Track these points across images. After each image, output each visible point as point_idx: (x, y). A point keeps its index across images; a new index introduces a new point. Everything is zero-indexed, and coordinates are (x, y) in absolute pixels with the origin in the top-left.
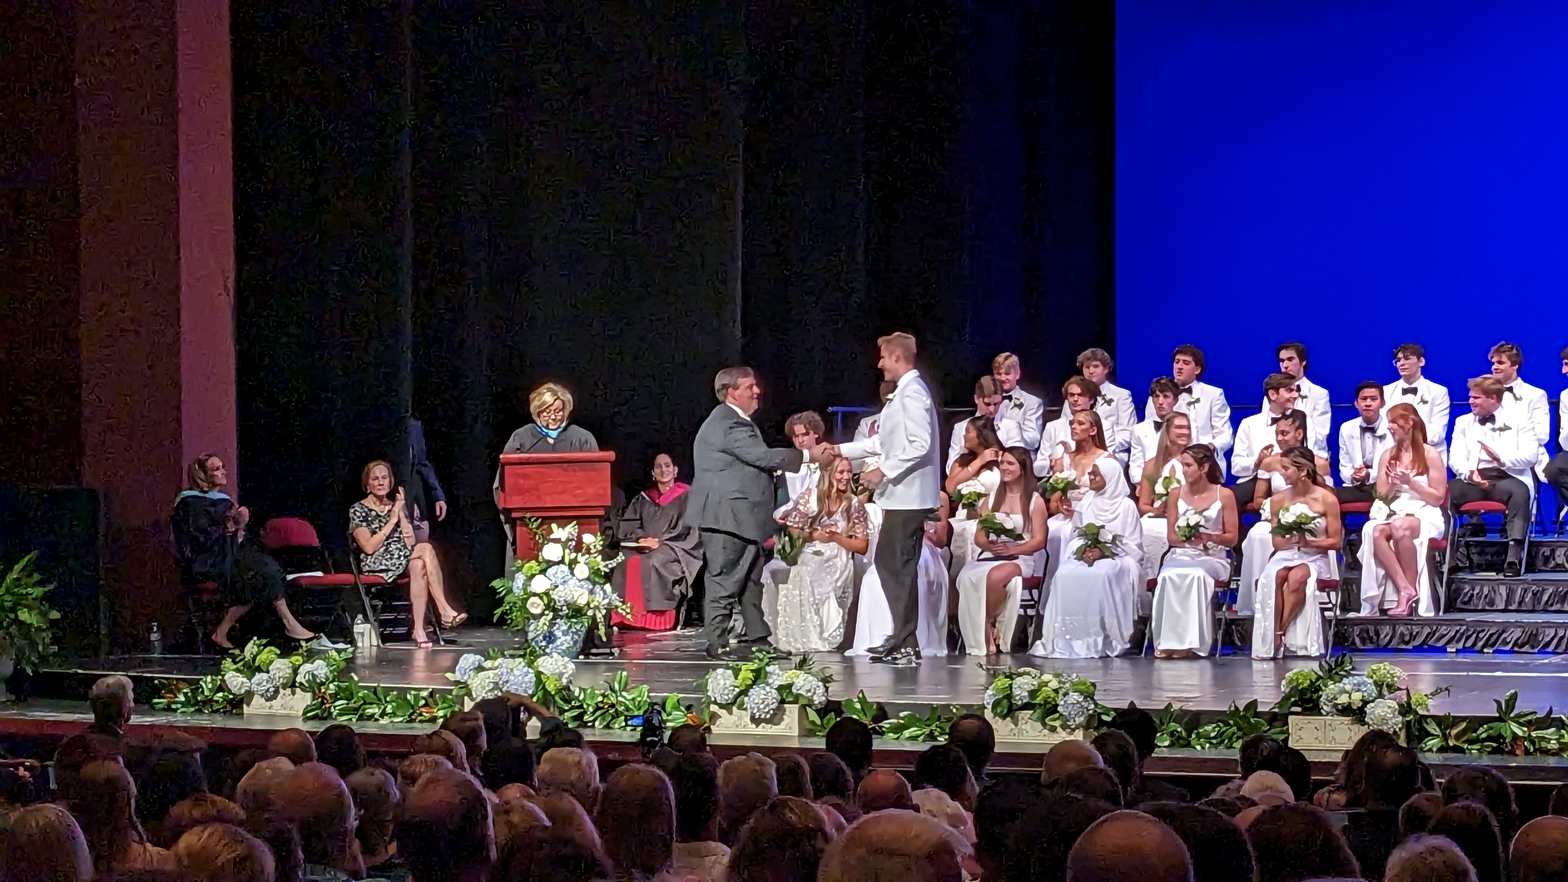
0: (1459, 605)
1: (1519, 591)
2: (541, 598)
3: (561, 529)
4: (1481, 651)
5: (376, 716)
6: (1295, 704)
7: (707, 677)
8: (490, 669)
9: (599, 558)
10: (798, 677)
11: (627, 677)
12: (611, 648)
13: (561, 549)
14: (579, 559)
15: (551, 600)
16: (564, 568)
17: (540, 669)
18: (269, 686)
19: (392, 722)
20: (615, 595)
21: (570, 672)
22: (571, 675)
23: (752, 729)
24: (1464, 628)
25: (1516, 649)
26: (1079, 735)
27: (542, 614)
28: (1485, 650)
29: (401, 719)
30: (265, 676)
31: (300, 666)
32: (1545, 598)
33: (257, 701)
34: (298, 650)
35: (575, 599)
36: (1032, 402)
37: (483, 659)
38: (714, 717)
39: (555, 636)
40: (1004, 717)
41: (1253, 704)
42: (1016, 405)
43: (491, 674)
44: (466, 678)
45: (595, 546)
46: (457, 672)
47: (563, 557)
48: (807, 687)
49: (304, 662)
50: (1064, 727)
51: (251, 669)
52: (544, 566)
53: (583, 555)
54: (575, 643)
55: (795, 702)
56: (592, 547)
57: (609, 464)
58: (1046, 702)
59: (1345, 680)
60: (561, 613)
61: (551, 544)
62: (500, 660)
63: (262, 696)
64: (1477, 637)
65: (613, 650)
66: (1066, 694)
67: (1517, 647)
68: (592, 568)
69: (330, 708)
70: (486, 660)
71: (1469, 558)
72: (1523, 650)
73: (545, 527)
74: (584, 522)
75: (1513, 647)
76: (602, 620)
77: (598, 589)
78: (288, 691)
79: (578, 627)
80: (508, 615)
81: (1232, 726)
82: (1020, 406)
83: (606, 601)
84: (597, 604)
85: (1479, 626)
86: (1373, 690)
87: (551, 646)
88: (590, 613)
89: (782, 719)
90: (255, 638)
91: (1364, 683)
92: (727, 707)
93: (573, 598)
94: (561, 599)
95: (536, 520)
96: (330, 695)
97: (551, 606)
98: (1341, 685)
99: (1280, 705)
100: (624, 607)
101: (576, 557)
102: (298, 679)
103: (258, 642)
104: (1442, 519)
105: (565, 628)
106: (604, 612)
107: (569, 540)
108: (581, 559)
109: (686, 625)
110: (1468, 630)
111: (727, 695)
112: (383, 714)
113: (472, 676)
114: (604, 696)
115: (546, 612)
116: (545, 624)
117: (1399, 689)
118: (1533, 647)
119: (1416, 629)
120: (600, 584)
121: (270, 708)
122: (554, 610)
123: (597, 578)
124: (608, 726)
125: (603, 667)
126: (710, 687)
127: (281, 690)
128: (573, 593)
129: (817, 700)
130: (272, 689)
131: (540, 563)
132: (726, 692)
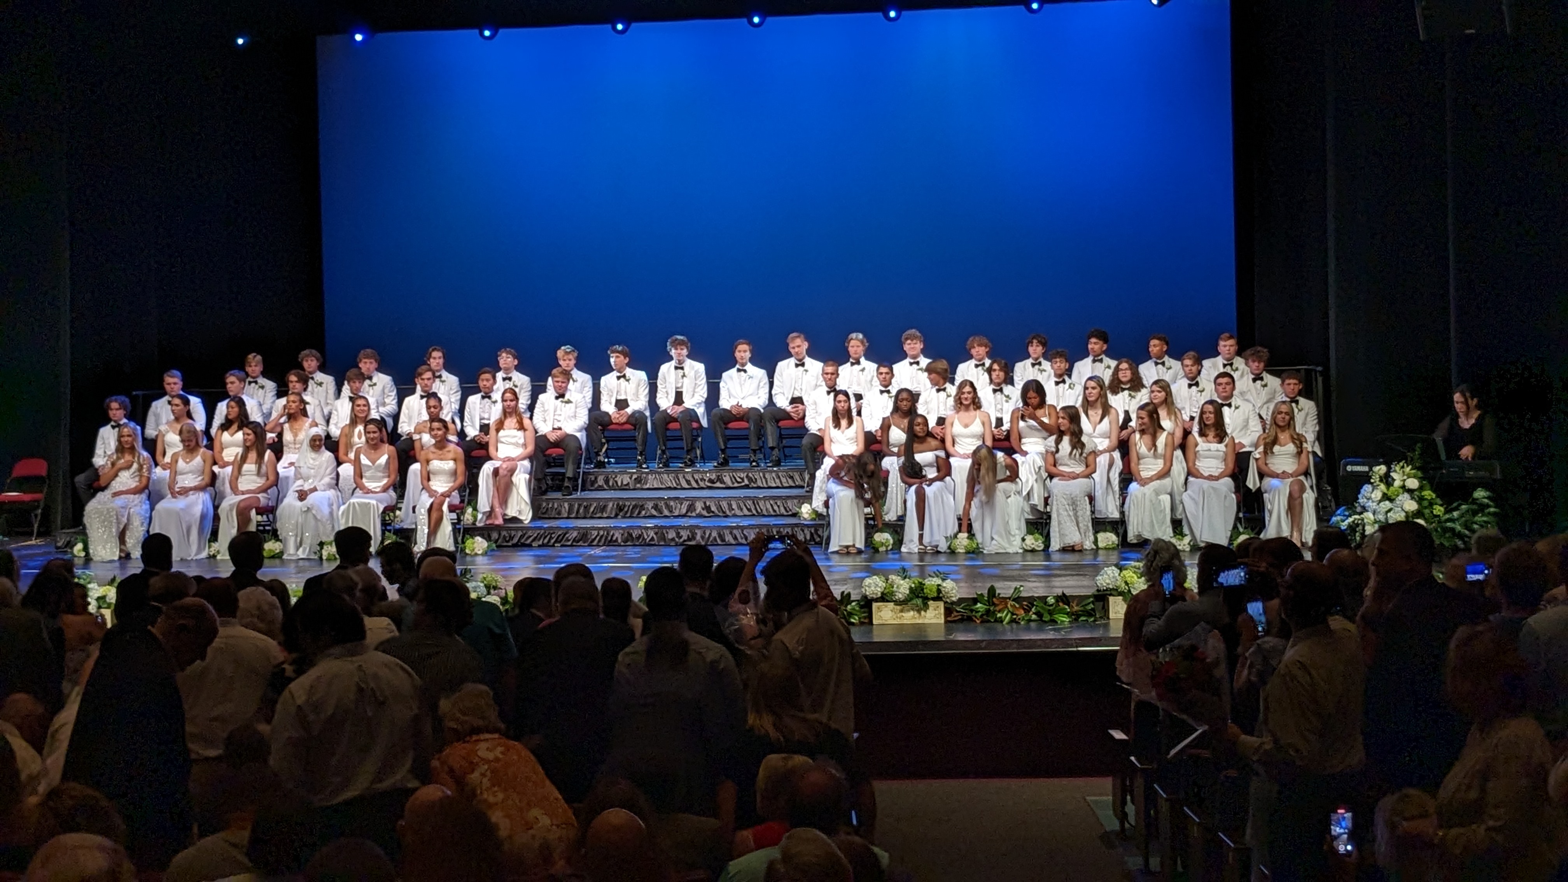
1: (576, 506)
4: (553, 546)
24: (542, 531)
32: (592, 509)
36: (270, 385)
42: (259, 387)
64: (551, 536)
82: (263, 387)
85: (551, 529)
110: (546, 532)
118: (584, 543)
119: (513, 533)
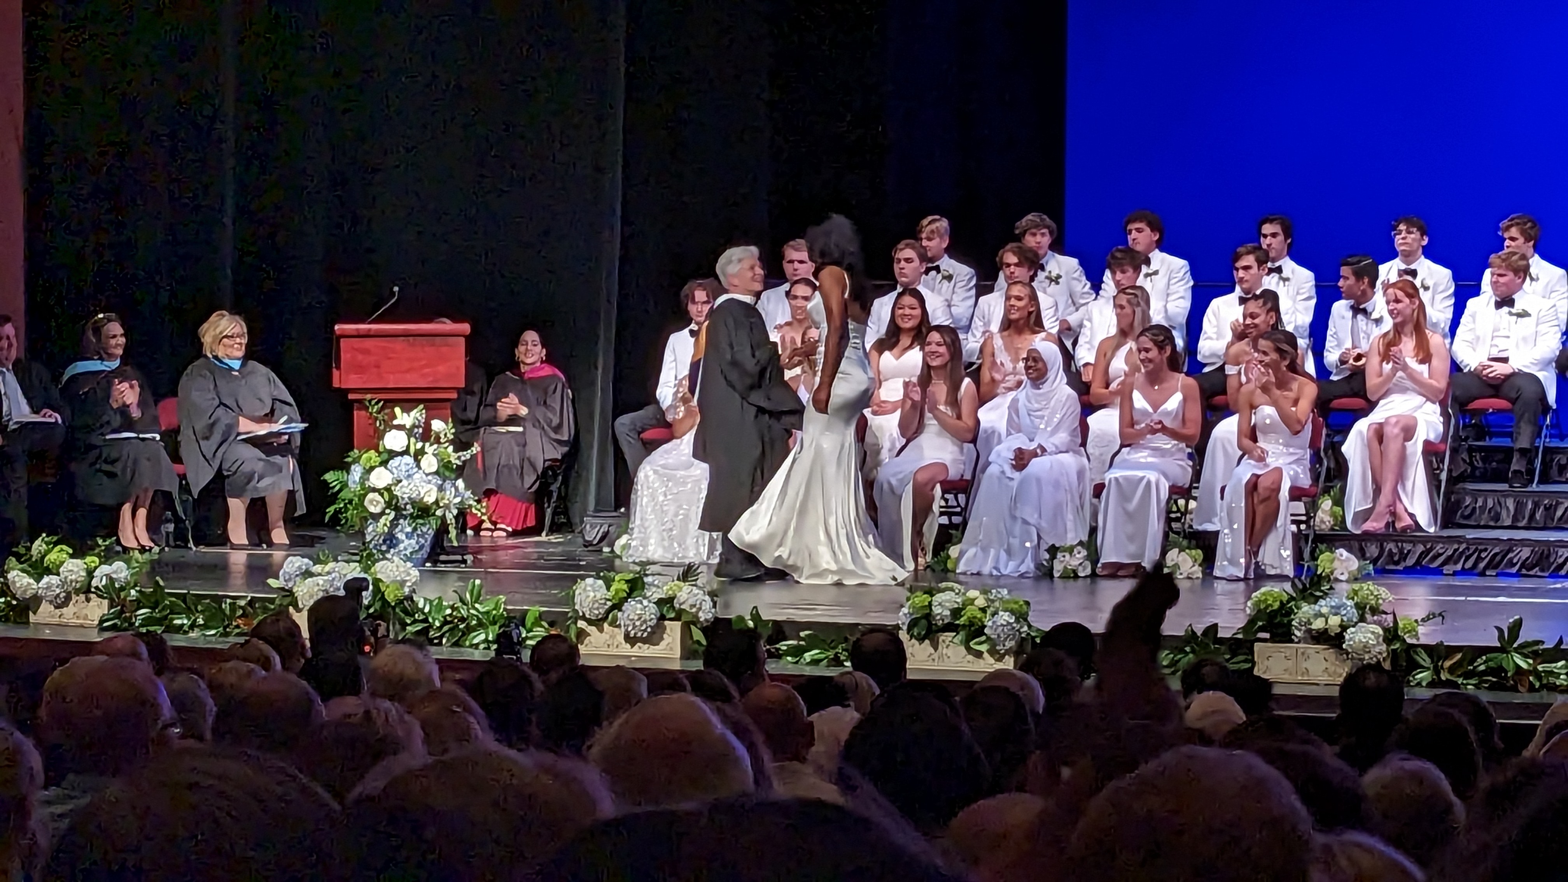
0: (1458, 519)
1: (1530, 504)
2: (382, 495)
3: (405, 415)
4: (1482, 574)
5: (186, 628)
6: (1262, 629)
7: (574, 588)
8: (320, 575)
9: (451, 449)
10: (680, 589)
11: (481, 586)
12: (463, 555)
13: (406, 437)
14: (426, 450)
15: (393, 497)
16: (409, 460)
17: (379, 576)
18: (58, 591)
19: (204, 635)
20: (469, 492)
21: (414, 580)
22: (414, 584)
23: (626, 649)
24: (1464, 546)
25: (1524, 571)
26: (1009, 663)
27: (383, 513)
28: (1488, 573)
29: (213, 632)
30: (54, 579)
31: (96, 568)
32: (1559, 513)
33: (45, 608)
34: (94, 549)
35: (422, 495)
36: (963, 271)
37: (311, 563)
38: (582, 634)
39: (397, 538)
40: (921, 639)
41: (1214, 627)
42: (944, 278)
43: (320, 580)
44: (290, 585)
45: (445, 435)
46: (281, 578)
47: (408, 446)
48: (690, 602)
49: (101, 564)
50: (992, 652)
51: (39, 569)
52: (385, 456)
53: (431, 445)
54: (422, 547)
55: (677, 619)
56: (442, 436)
57: (463, 340)
58: (971, 623)
59: (1322, 602)
60: (404, 513)
61: (394, 431)
62: (331, 565)
63: (51, 602)
64: (1479, 556)
65: (465, 557)
66: (994, 614)
67: (1526, 569)
68: (442, 460)
69: (131, 618)
70: (314, 564)
71: (1471, 464)
72: (1531, 573)
73: (386, 411)
74: (433, 407)
75: (1520, 570)
76: (453, 521)
77: (448, 485)
78: (82, 597)
79: (425, 529)
80: (342, 514)
81: (1187, 653)
82: (949, 278)
83: (458, 500)
84: (447, 502)
85: (1480, 544)
86: (1354, 614)
87: (392, 551)
88: (439, 513)
89: (662, 639)
90: (44, 535)
91: (1344, 606)
92: (597, 623)
93: (419, 494)
94: (405, 496)
95: (377, 403)
96: (130, 601)
97: (393, 503)
98: (1317, 607)
99: (1244, 629)
100: (479, 507)
101: (423, 447)
102: (94, 583)
103: (46, 539)
104: (1441, 419)
105: (409, 529)
106: (455, 512)
107: (414, 426)
108: (430, 449)
109: (551, 531)
110: (1468, 549)
111: (598, 609)
112: (192, 627)
113: (297, 583)
114: (453, 608)
115: (388, 511)
116: (385, 525)
117: (1386, 613)
118: (1542, 570)
119: (1407, 547)
120: (451, 480)
121: (60, 617)
122: (397, 509)
123: (446, 471)
124: (456, 644)
125: (455, 576)
126: (577, 600)
127: (73, 596)
128: (420, 489)
129: (702, 616)
130: (64, 594)
131: (380, 453)
132: (596, 605)
